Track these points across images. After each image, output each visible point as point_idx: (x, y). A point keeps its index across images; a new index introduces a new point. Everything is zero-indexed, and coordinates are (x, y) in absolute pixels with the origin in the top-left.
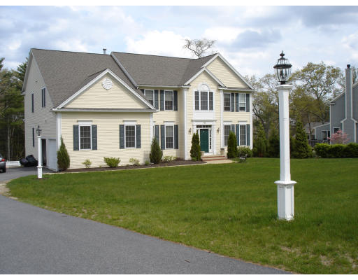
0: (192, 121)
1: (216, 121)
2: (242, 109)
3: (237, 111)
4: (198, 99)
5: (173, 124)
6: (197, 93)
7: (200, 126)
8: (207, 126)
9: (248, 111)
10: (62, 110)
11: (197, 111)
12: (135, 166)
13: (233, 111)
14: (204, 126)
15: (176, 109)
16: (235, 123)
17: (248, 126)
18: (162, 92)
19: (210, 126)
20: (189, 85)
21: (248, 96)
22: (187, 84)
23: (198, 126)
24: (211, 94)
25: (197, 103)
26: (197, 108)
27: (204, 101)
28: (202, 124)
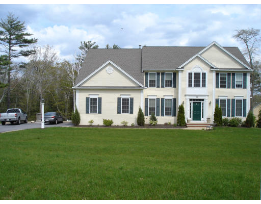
0: (185, 95)
1: (208, 96)
2: (239, 86)
3: (233, 87)
4: (192, 78)
5: (171, 98)
6: (190, 74)
7: (194, 100)
8: (200, 100)
9: (245, 87)
10: (79, 88)
11: (190, 88)
12: (125, 126)
13: (229, 87)
14: (197, 100)
15: (175, 86)
16: (231, 98)
17: (245, 100)
18: (163, 74)
19: (203, 100)
20: (183, 68)
21: (245, 75)
22: (180, 67)
23: (191, 100)
24: (204, 74)
25: (190, 82)
26: (190, 85)
27: (197, 80)
28: (195, 98)
